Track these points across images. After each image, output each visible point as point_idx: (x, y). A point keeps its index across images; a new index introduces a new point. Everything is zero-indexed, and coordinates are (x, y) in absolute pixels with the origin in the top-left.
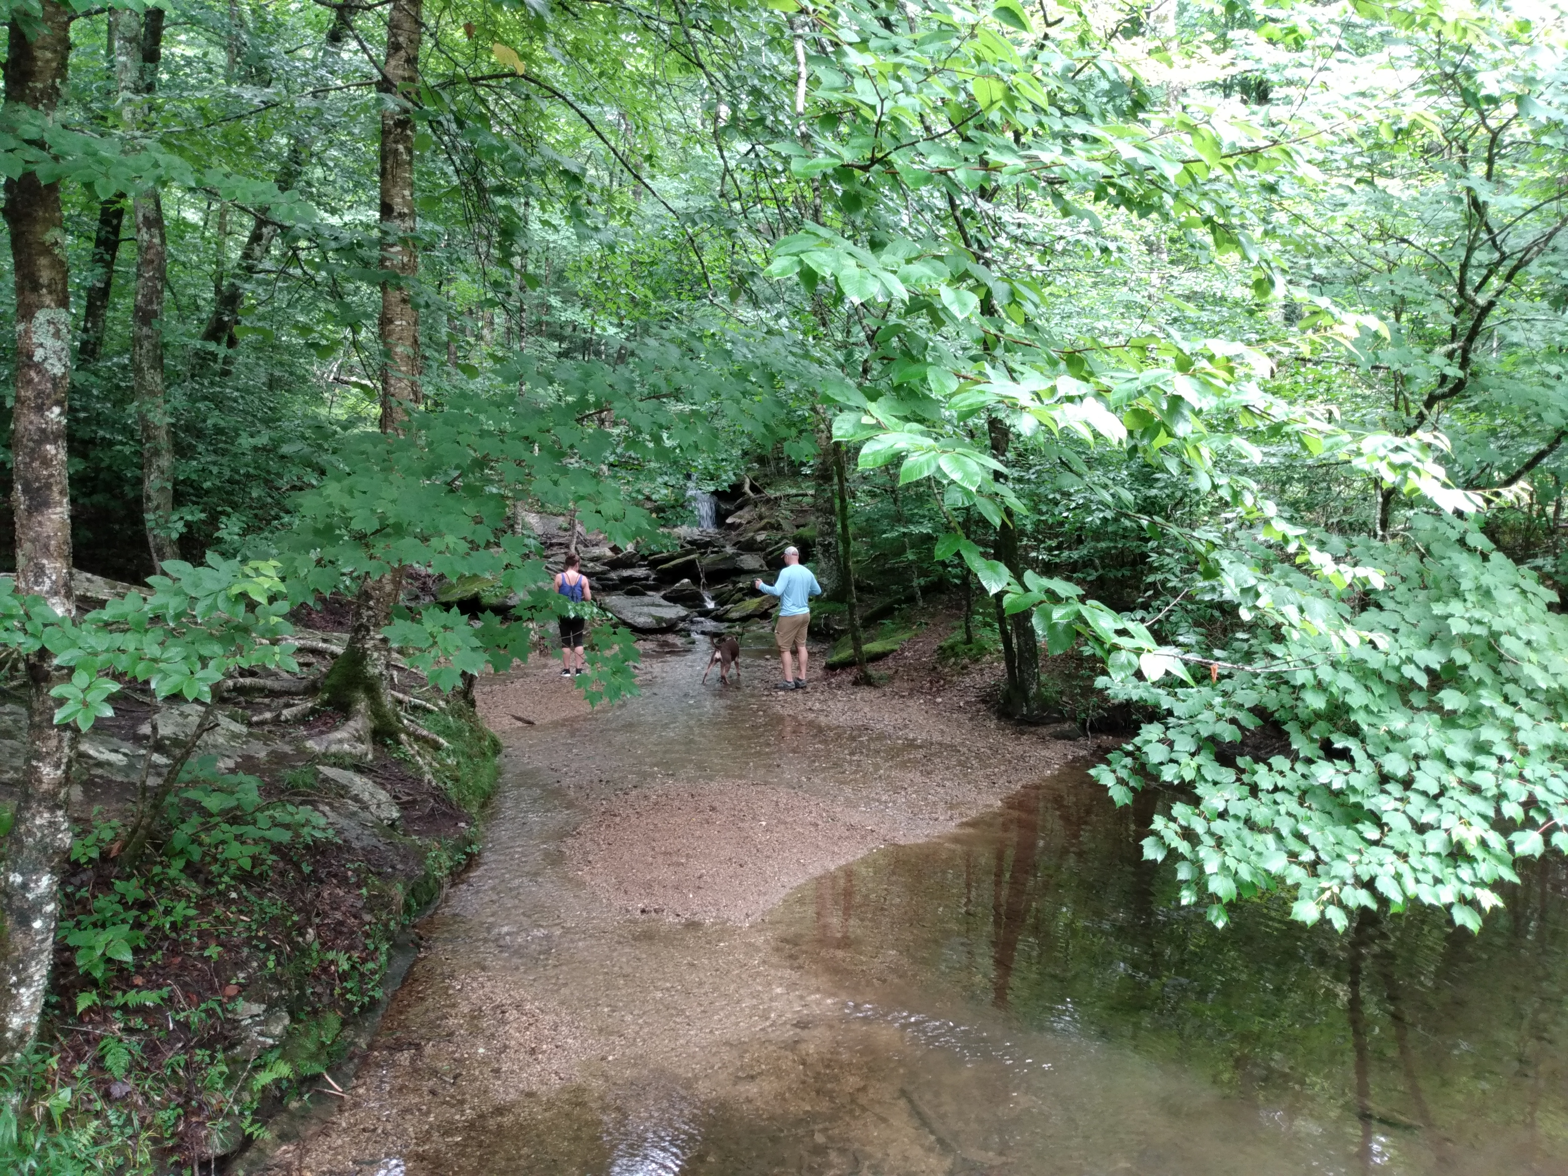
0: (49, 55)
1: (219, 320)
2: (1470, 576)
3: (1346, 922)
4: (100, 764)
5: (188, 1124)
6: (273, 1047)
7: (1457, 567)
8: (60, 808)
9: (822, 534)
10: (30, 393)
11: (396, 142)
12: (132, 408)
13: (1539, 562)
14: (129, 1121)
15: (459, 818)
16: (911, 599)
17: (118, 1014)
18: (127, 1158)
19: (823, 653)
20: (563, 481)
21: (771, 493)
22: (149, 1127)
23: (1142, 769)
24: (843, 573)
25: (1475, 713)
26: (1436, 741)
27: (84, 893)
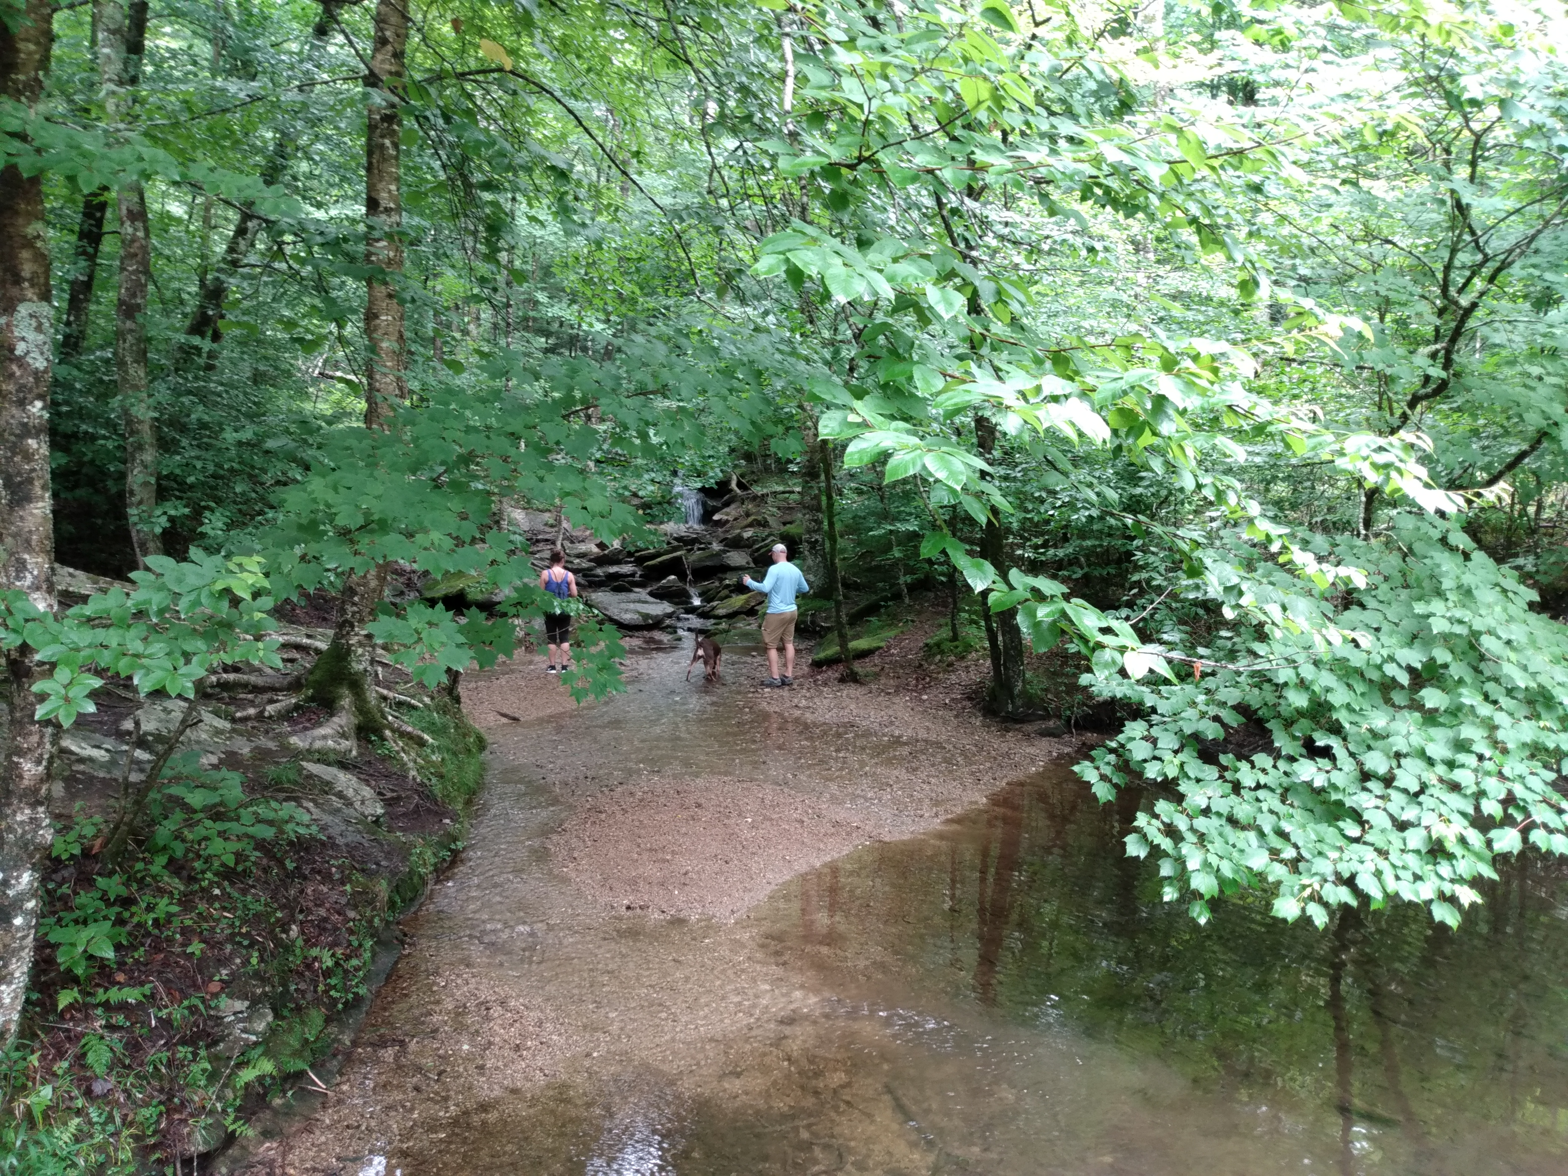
0: (32, 47)
1: (204, 315)
2: (1452, 575)
3: (1326, 919)
4: (82, 760)
5: (170, 1122)
6: (256, 1044)
7: (1438, 566)
8: (41, 804)
9: (809, 531)
10: (11, 387)
11: (383, 136)
12: (115, 402)
13: (1520, 561)
14: (110, 1119)
15: (444, 815)
16: (897, 597)
17: (99, 1011)
18: (108, 1156)
19: (810, 650)
20: (549, 478)
21: (758, 490)
22: (131, 1124)
23: (1125, 766)
24: (830, 570)
25: (1456, 712)
26: (1417, 739)
27: (65, 889)
